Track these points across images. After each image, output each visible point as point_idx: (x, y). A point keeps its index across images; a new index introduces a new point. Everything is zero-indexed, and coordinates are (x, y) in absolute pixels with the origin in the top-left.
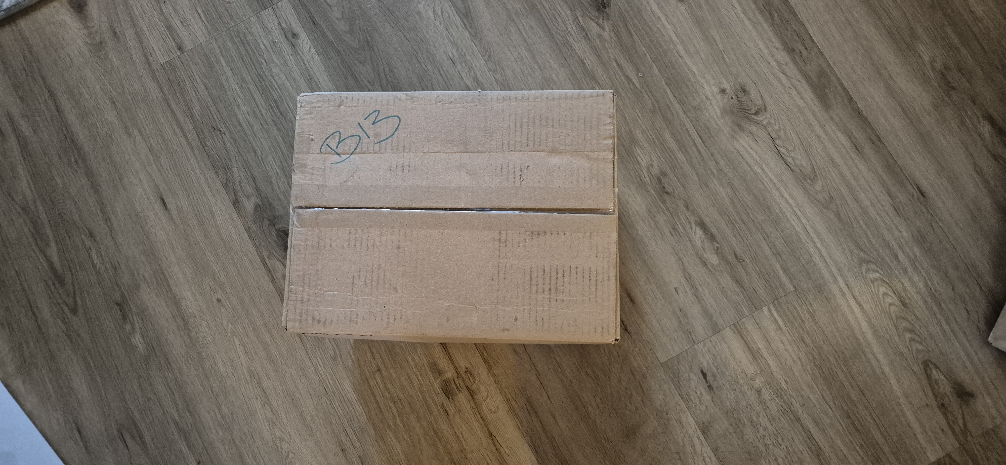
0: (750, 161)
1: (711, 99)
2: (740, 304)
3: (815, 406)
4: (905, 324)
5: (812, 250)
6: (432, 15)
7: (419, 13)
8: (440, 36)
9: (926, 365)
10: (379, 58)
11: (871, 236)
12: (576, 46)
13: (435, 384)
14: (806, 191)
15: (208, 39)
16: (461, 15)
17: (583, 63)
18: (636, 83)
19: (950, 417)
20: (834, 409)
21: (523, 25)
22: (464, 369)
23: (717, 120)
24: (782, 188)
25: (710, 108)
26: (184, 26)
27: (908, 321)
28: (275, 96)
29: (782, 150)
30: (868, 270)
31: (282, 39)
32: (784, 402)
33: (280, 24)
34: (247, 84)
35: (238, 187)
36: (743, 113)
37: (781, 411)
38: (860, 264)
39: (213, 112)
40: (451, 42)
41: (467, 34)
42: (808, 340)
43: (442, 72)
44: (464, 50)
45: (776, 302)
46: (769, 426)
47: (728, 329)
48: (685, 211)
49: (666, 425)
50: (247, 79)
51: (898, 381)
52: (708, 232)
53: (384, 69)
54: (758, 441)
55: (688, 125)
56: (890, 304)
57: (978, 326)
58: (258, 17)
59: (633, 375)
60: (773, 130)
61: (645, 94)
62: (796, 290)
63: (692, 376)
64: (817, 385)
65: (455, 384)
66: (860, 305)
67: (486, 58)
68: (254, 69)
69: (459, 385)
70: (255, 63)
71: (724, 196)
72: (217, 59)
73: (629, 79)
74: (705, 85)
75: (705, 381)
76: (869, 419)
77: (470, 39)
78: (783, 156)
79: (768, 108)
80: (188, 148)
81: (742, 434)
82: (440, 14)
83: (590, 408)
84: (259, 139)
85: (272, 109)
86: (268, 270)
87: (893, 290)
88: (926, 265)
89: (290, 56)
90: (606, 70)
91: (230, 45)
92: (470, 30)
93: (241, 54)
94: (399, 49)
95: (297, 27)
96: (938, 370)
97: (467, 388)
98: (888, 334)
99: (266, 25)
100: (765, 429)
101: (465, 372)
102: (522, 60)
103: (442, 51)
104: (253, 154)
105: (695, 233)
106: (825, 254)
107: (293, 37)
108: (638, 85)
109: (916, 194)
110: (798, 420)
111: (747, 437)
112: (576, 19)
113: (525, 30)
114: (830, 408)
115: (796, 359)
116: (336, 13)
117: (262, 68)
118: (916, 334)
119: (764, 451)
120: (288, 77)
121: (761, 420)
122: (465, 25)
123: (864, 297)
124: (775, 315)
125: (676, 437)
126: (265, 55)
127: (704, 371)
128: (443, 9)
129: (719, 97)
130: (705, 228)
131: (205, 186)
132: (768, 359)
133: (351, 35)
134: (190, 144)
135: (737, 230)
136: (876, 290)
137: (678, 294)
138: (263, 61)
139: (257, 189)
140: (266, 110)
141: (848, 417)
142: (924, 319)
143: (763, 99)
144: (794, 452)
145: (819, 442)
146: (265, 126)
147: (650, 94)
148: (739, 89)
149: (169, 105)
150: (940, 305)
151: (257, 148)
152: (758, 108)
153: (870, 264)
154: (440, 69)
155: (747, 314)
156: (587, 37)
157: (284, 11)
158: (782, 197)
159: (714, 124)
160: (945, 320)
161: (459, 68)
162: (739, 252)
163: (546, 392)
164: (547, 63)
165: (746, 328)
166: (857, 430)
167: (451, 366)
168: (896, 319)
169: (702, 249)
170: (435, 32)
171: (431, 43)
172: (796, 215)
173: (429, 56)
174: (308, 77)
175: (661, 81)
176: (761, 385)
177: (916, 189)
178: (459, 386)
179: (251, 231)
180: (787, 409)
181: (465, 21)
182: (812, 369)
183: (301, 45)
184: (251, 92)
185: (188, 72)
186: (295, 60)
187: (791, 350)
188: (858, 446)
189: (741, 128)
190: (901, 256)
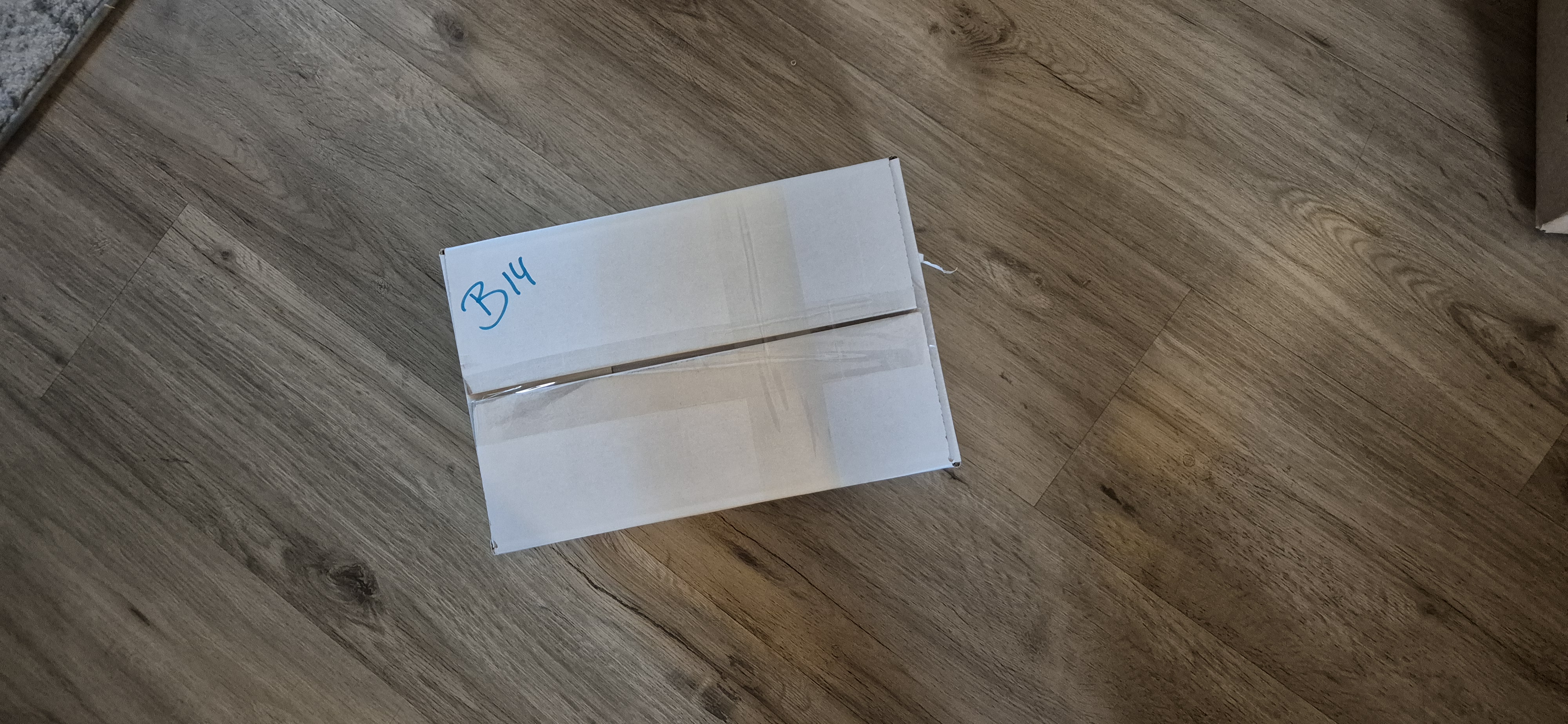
0: (1027, 118)
1: (922, 49)
2: (1114, 353)
3: (1308, 460)
4: (1392, 263)
5: (1189, 214)
6: (426, 122)
7: (404, 129)
8: (453, 148)
9: (1455, 312)
10: (374, 228)
11: (1272, 149)
12: (673, 66)
13: (691, 705)
14: (1138, 126)
15: (94, 324)
16: (469, 100)
17: (696, 87)
18: (792, 79)
19: (1534, 379)
20: (1340, 452)
21: (575, 72)
22: (728, 661)
23: (945, 78)
24: (1096, 138)
25: (926, 64)
26: (49, 321)
27: (1394, 257)
28: (237, 365)
29: (1069, 77)
30: (1293, 205)
31: (209, 269)
32: (1257, 477)
33: (196, 248)
34: (187, 366)
35: (243, 537)
36: (982, 47)
37: (1258, 493)
38: (1276, 200)
39: (154, 436)
40: (474, 150)
41: (494, 126)
42: (1249, 361)
43: (481, 204)
44: (501, 153)
45: (1170, 324)
46: (1250, 528)
47: (1115, 403)
48: (961, 244)
49: (1085, 601)
50: (183, 359)
51: (1422, 360)
52: (1013, 262)
53: (389, 243)
54: (1243, 559)
55: (905, 107)
56: (1354, 242)
57: (1510, 212)
58: (159, 253)
59: (998, 545)
60: (1041, 52)
61: (814, 90)
62: (1192, 289)
63: (1091, 504)
64: (1296, 426)
65: (724, 690)
66: (1305, 266)
67: (541, 151)
68: (187, 337)
69: (731, 689)
70: (186, 328)
71: (1013, 193)
72: (121, 348)
73: (778, 79)
74: (902, 33)
75: (1115, 502)
76: (1404, 442)
77: (502, 131)
78: (1075, 86)
79: (1017, 22)
80: (138, 511)
81: (1214, 560)
82: (437, 114)
83: (953, 630)
84: (243, 443)
85: (243, 387)
86: (348, 646)
87: (1346, 218)
88: (1379, 153)
89: (235, 291)
90: (736, 81)
91: (132, 317)
92: (497, 118)
93: (156, 324)
94: (400, 199)
95: (226, 241)
96: (1477, 313)
97: (746, 688)
98: (1372, 291)
99: (175, 260)
100: (1246, 535)
101: (732, 664)
102: (598, 126)
103: (467, 170)
104: (244, 473)
105: (992, 273)
106: (1213, 211)
107: (225, 259)
108: (797, 81)
109: (1312, 47)
110: (1292, 496)
111: (1224, 561)
112: (654, 24)
113: (580, 77)
114: (1333, 452)
115: (1243, 399)
116: (274, 190)
117: (199, 331)
118: (1416, 271)
119: (1260, 571)
120: (244, 325)
121: (1232, 524)
122: (484, 114)
123: (1307, 250)
124: (1178, 344)
125: (1111, 614)
126: (196, 309)
127: (1107, 486)
128: (440, 106)
129: (932, 41)
130: (1005, 259)
131: (191, 558)
132: (1198, 421)
133: (313, 212)
134: (139, 503)
135: (1057, 238)
136: (1321, 231)
137: (1010, 382)
138: (196, 319)
139: (275, 526)
140: (234, 393)
141: (1370, 454)
142: (1417, 240)
143: (1002, 12)
144: (1308, 550)
145: (1341, 517)
146: (244, 419)
147: (821, 86)
148: (959, 13)
149: (80, 457)
150: (1433, 206)
151: (246, 461)
152: (1000, 30)
153: (1292, 193)
154: (477, 200)
155: (1134, 364)
156: (682, 44)
157: (194, 225)
158: (1104, 151)
159: (942, 86)
160: (1454, 226)
161: (505, 185)
162: (1075, 271)
163: (872, 637)
164: (640, 114)
165: (1143, 388)
166: (1394, 469)
167: (703, 664)
168: (1373, 261)
169: (1014, 293)
170: (442, 146)
171: (445, 167)
172: (1138, 169)
173: (451, 188)
174: (276, 310)
175: (831, 57)
176: (1207, 468)
177: (1309, 40)
178: (731, 692)
179: (295, 596)
180: (1266, 488)
181: (481, 107)
182: (1276, 405)
183: (243, 265)
184: (199, 378)
185: (88, 391)
186: (245, 294)
187: (1229, 390)
188: (1407, 494)
189: (987, 72)
190: (1335, 158)
